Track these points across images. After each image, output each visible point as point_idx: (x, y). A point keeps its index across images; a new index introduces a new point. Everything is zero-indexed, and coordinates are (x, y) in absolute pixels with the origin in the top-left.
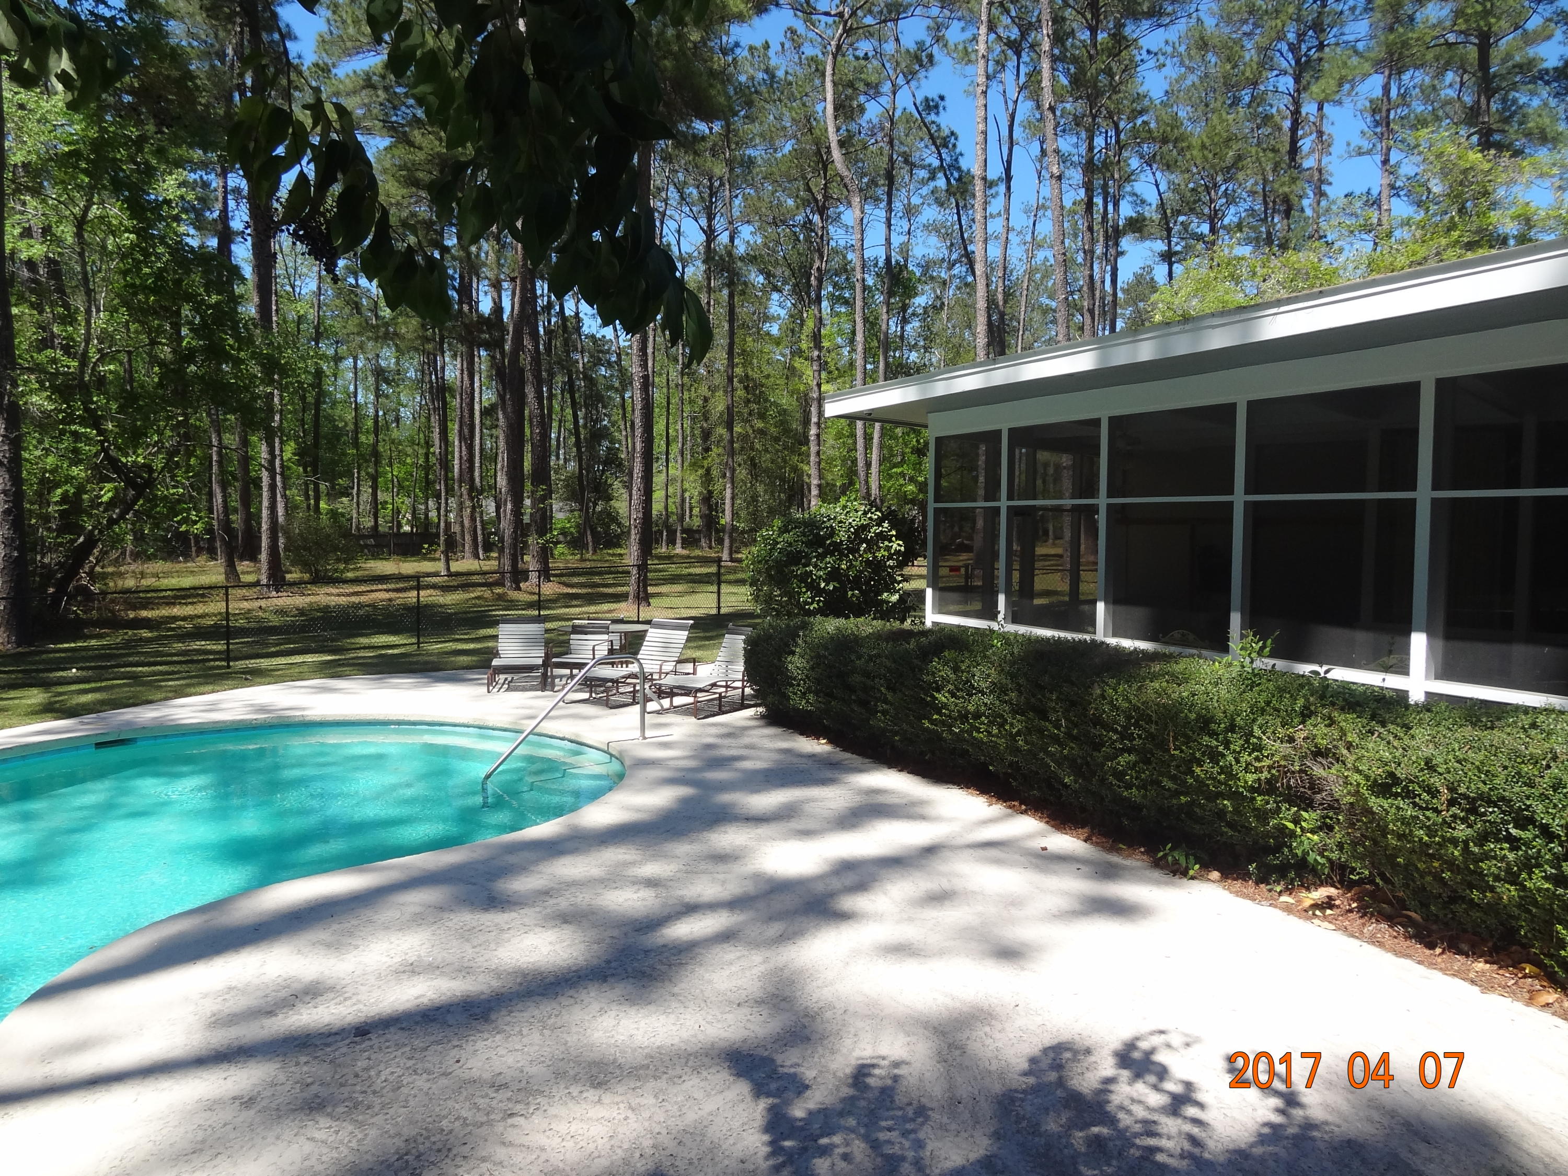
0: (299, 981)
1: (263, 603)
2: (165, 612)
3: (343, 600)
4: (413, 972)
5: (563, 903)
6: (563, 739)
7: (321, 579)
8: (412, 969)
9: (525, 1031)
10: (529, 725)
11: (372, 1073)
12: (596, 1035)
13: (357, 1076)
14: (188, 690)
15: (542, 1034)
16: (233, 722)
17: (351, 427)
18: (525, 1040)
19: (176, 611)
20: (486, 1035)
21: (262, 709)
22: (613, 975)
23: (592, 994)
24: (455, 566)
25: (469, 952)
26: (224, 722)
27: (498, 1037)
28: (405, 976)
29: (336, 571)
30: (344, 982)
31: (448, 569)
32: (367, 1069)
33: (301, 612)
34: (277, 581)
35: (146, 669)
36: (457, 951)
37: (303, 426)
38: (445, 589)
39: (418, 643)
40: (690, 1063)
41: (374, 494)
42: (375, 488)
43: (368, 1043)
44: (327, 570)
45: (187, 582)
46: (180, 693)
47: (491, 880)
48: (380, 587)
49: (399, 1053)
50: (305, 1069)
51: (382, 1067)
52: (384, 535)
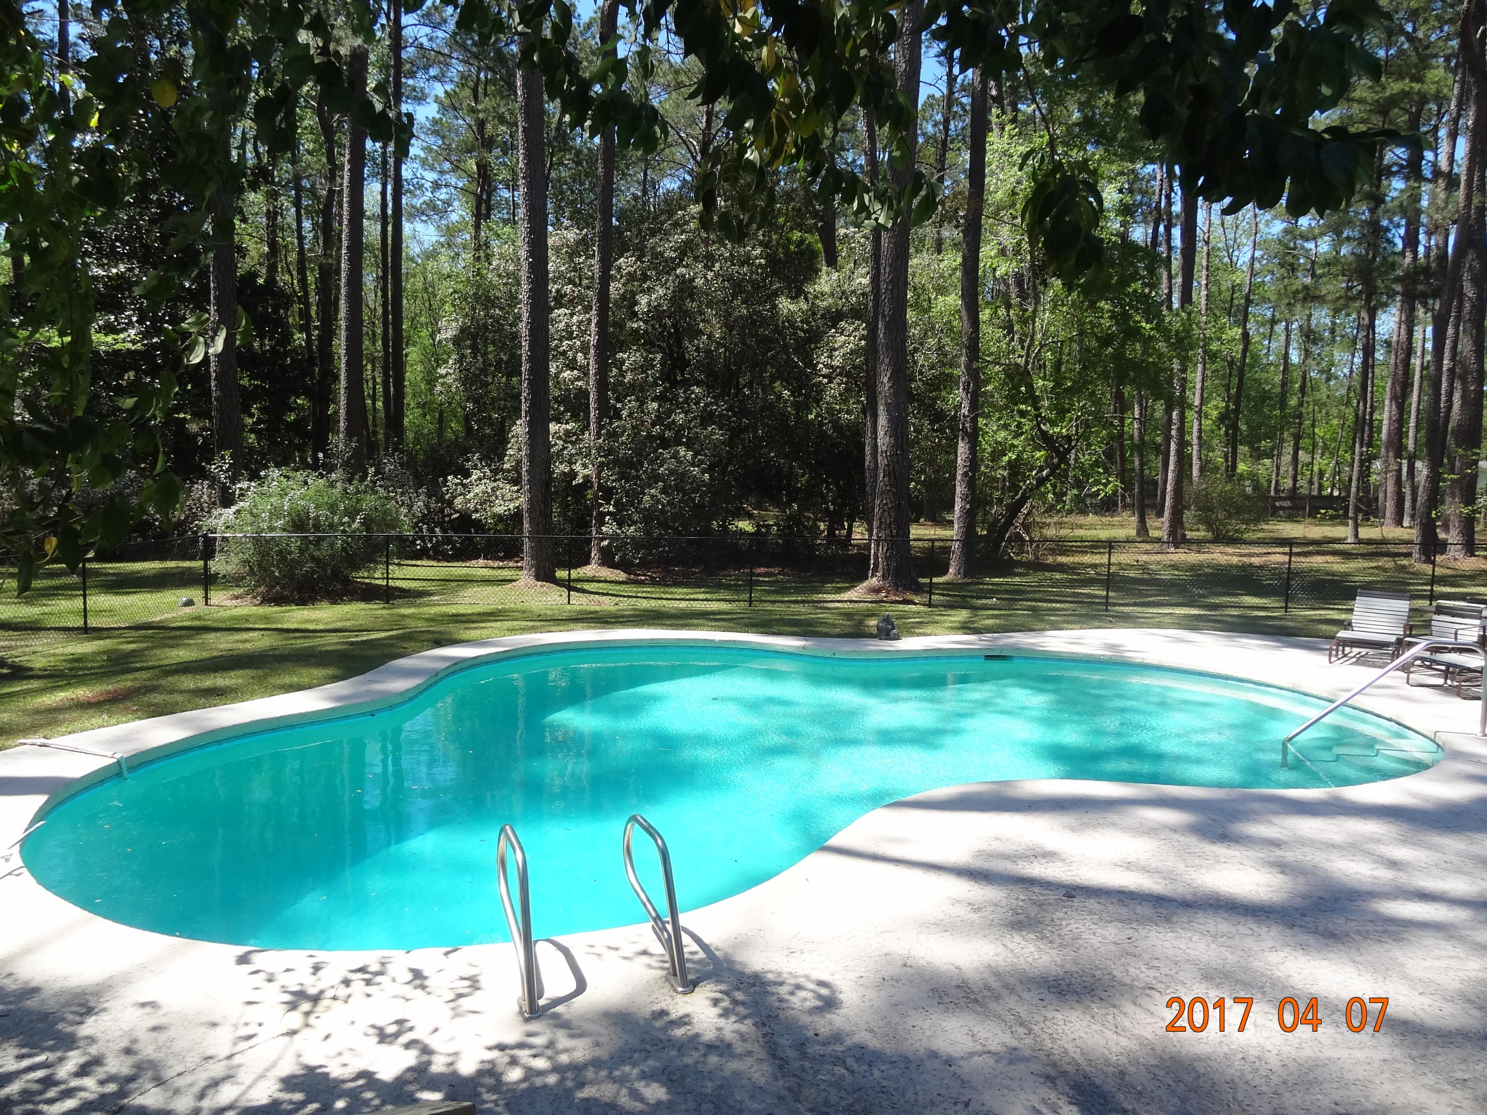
0: (1043, 848)
1: (1159, 557)
2: (1077, 559)
3: (1235, 560)
4: (1128, 868)
5: (1289, 856)
6: (1390, 720)
7: (1221, 538)
8: (1129, 866)
9: (1195, 938)
10: (1344, 696)
11: (1064, 923)
12: (1256, 963)
13: (1052, 921)
14: (1062, 626)
15: (1208, 946)
16: (1086, 655)
17: (1278, 390)
18: (1191, 945)
19: (1087, 559)
20: (1161, 930)
21: (1112, 647)
22: (1301, 926)
23: (1272, 934)
24: (1365, 533)
25: (1181, 867)
26: (1078, 654)
27: (1170, 934)
28: (1120, 869)
29: (1237, 531)
30: (1072, 859)
31: (1356, 535)
32: (1061, 919)
33: (1192, 568)
34: (1177, 539)
35: (1045, 605)
36: (1171, 862)
37: (1228, 390)
38: (1347, 555)
39: (1286, 608)
40: (1334, 1017)
41: (1295, 457)
42: (1297, 448)
43: (1070, 903)
44: (1228, 531)
45: (1104, 534)
46: (1055, 627)
47: (1229, 821)
48: (1278, 550)
49: (1089, 918)
50: (1021, 903)
51: (1072, 921)
52: (1302, 498)
